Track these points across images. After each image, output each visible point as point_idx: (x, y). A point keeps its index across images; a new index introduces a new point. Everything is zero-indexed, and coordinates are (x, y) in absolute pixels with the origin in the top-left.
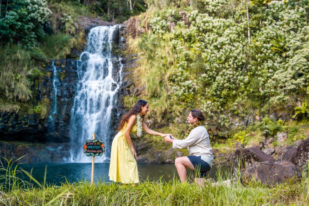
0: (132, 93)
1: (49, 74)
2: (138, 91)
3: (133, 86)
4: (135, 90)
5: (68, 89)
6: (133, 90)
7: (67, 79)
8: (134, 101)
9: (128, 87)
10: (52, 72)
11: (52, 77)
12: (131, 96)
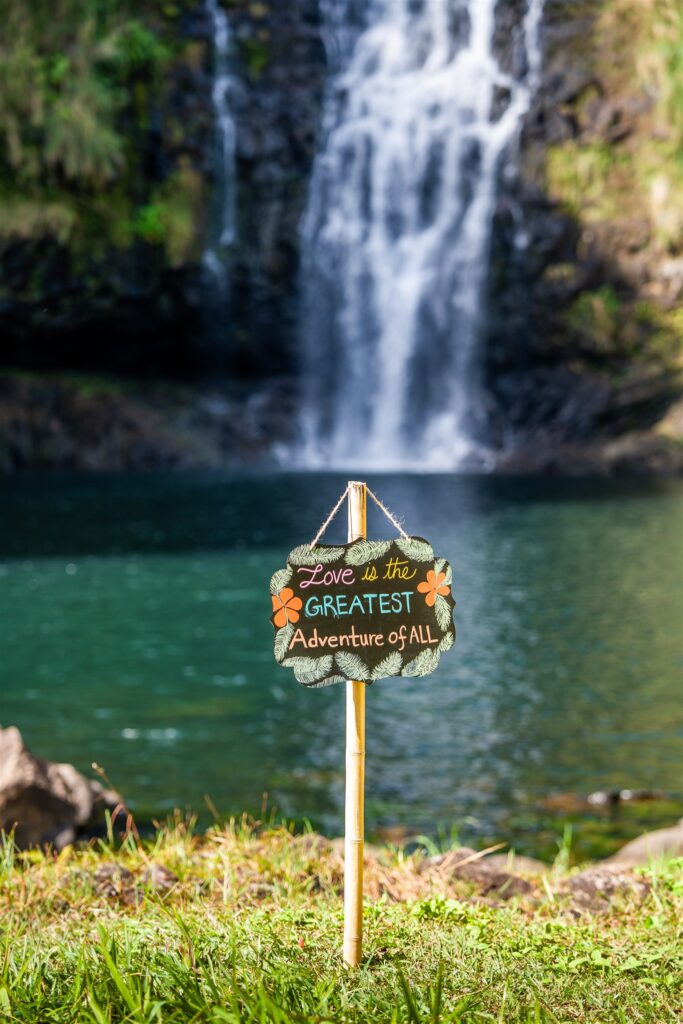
0: (591, 128)
1: (194, 51)
2: (617, 118)
3: (591, 96)
4: (605, 115)
5: (284, 122)
6: (594, 115)
7: (279, 73)
8: (598, 172)
9: (572, 100)
10: (208, 41)
11: (209, 67)
12: (584, 147)
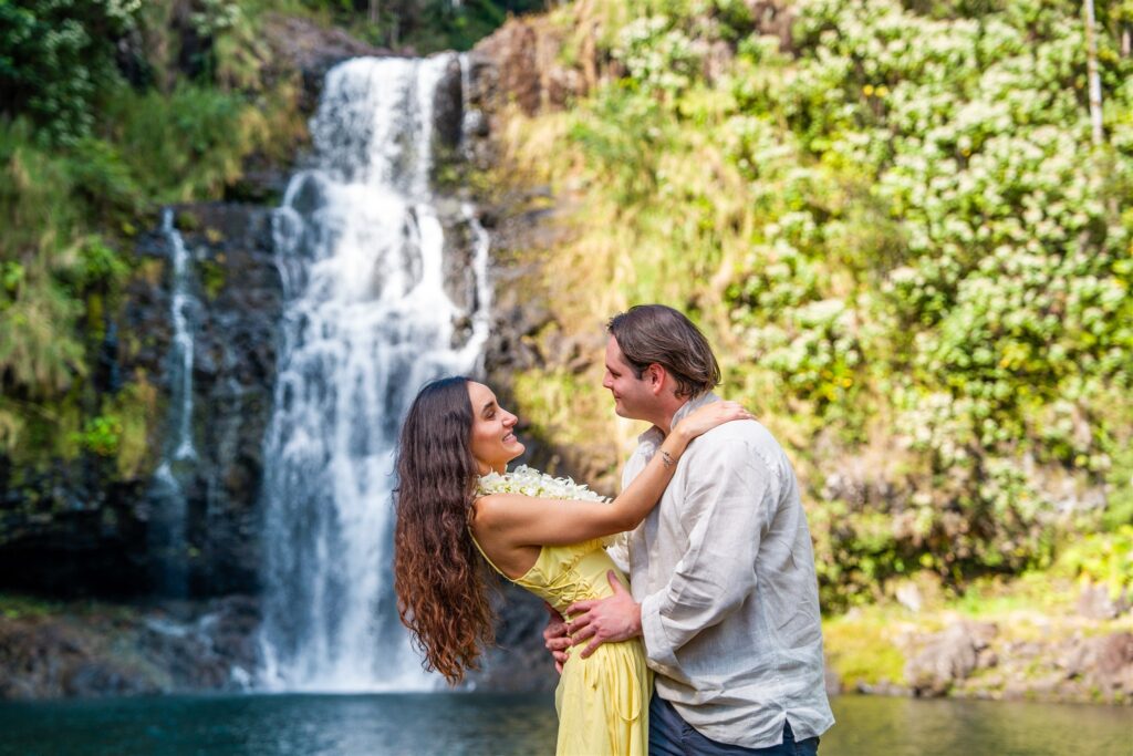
0: (553, 358)
1: (151, 268)
2: (577, 350)
3: (551, 329)
4: (566, 348)
5: (242, 339)
6: (556, 345)
7: (236, 294)
8: (563, 398)
9: (533, 332)
10: (168, 263)
11: (167, 285)
12: (550, 375)
